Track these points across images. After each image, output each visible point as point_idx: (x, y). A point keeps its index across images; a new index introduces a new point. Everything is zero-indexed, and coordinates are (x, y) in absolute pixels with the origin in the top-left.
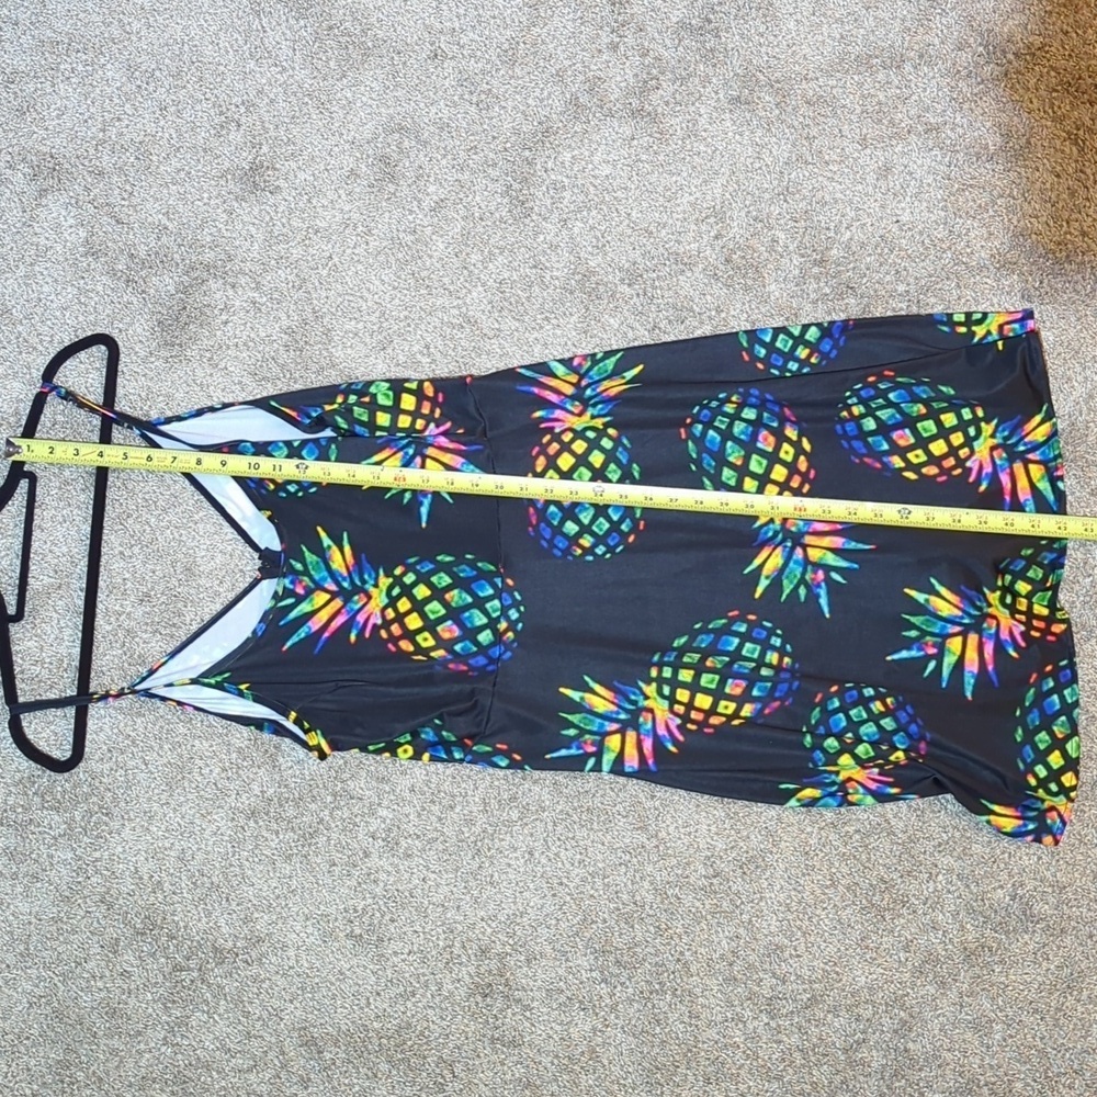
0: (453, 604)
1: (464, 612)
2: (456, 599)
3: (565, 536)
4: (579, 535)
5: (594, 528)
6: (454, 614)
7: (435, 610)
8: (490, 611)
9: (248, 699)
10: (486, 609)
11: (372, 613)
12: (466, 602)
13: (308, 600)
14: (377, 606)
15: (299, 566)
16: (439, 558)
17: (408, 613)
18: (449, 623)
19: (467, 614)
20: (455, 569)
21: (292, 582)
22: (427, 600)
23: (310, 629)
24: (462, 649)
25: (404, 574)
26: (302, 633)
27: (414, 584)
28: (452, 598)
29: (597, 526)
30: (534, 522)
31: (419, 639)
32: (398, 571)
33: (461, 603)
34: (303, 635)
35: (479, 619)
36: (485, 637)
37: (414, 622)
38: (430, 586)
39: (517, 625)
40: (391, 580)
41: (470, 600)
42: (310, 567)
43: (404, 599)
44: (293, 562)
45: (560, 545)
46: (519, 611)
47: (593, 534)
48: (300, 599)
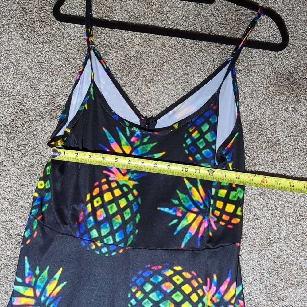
0: (114, 219)
1: (109, 224)
2: (117, 221)
3: (144, 284)
4: (143, 291)
5: (146, 300)
6: (109, 219)
7: (113, 209)
8: (108, 238)
9: (80, 108)
10: (109, 236)
11: (115, 175)
12: (114, 226)
13: (127, 143)
14: (119, 179)
15: (146, 140)
16: (138, 215)
17: (113, 194)
18: (105, 216)
19: (108, 225)
20: (131, 222)
21: (138, 136)
22: (118, 205)
23: (112, 143)
24: (90, 220)
25: (133, 195)
26: (111, 138)
27: (127, 199)
28: (117, 219)
29: (147, 302)
30: (153, 268)
31: (99, 199)
32: (135, 192)
33: (114, 223)
34: (109, 138)
35: (104, 232)
36: (94, 233)
37: (108, 197)
38: (125, 208)
39: (99, 251)
40: (131, 187)
41: (115, 228)
42: (144, 146)
43: (120, 193)
44: (148, 138)
45: (138, 281)
46: (106, 253)
47: (143, 299)
48: (128, 139)
